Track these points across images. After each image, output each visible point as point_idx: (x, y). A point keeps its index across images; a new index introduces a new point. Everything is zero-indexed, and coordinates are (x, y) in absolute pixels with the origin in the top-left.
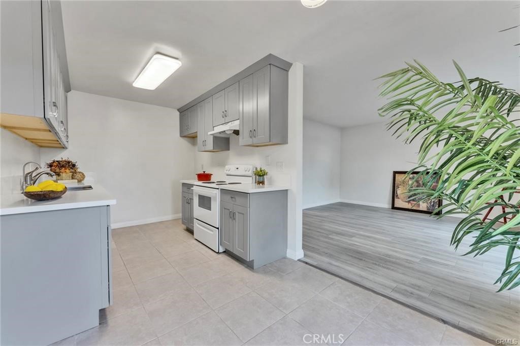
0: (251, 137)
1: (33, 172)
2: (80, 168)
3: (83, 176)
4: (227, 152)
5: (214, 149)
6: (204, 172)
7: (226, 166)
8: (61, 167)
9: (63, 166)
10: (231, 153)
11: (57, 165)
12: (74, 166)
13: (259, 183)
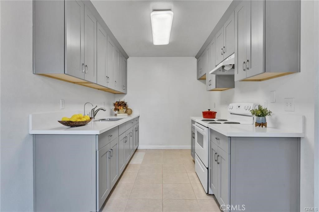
0: (244, 70)
1: (94, 108)
2: (130, 106)
3: (131, 111)
4: (233, 89)
5: (216, 87)
6: (209, 110)
7: (230, 105)
8: (119, 105)
9: (120, 105)
10: (236, 90)
11: (117, 105)
12: (125, 104)
13: (258, 124)
